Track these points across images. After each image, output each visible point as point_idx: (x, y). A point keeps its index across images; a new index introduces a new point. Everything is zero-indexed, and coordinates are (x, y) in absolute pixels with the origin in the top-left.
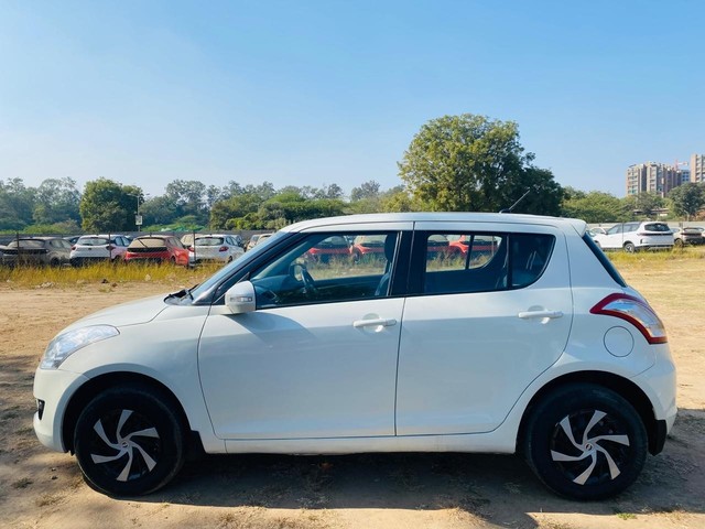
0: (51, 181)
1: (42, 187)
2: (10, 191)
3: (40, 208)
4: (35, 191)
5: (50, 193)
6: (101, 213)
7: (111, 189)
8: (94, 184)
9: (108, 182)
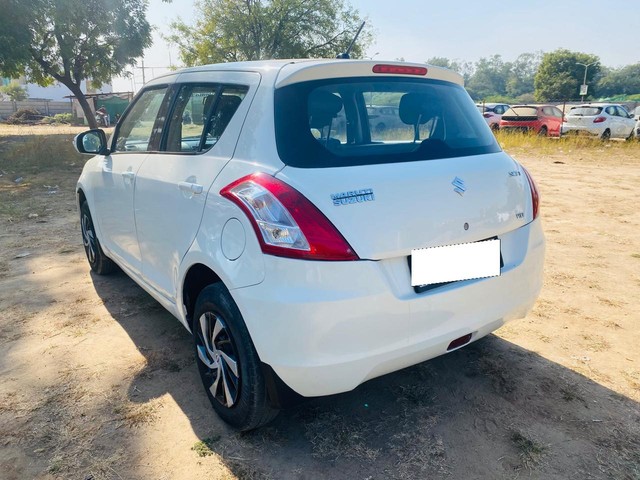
0: (525, 55)
1: (517, 61)
2: (490, 67)
3: (512, 82)
4: (510, 65)
5: (523, 66)
6: (551, 84)
7: (568, 59)
8: (552, 55)
9: (566, 52)
